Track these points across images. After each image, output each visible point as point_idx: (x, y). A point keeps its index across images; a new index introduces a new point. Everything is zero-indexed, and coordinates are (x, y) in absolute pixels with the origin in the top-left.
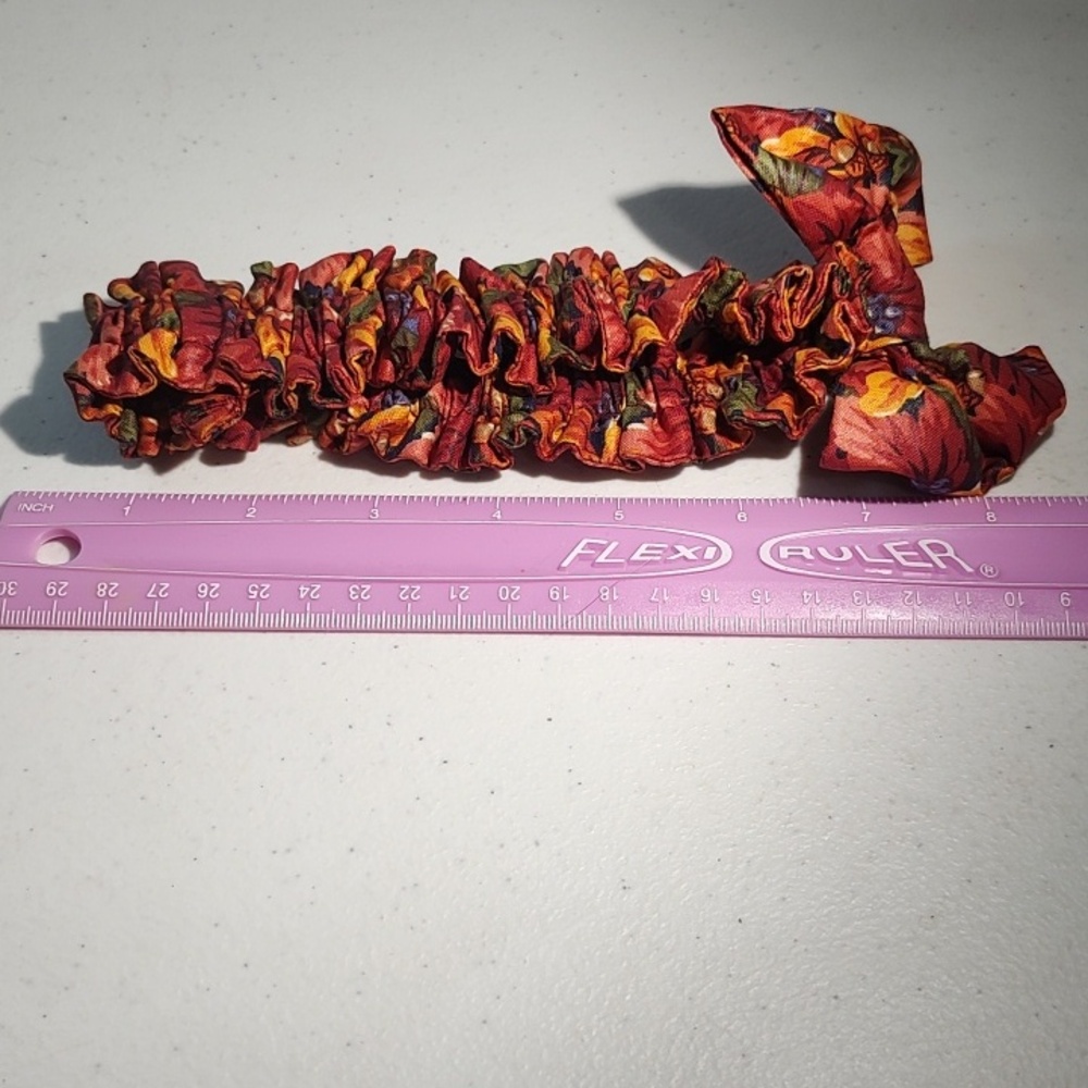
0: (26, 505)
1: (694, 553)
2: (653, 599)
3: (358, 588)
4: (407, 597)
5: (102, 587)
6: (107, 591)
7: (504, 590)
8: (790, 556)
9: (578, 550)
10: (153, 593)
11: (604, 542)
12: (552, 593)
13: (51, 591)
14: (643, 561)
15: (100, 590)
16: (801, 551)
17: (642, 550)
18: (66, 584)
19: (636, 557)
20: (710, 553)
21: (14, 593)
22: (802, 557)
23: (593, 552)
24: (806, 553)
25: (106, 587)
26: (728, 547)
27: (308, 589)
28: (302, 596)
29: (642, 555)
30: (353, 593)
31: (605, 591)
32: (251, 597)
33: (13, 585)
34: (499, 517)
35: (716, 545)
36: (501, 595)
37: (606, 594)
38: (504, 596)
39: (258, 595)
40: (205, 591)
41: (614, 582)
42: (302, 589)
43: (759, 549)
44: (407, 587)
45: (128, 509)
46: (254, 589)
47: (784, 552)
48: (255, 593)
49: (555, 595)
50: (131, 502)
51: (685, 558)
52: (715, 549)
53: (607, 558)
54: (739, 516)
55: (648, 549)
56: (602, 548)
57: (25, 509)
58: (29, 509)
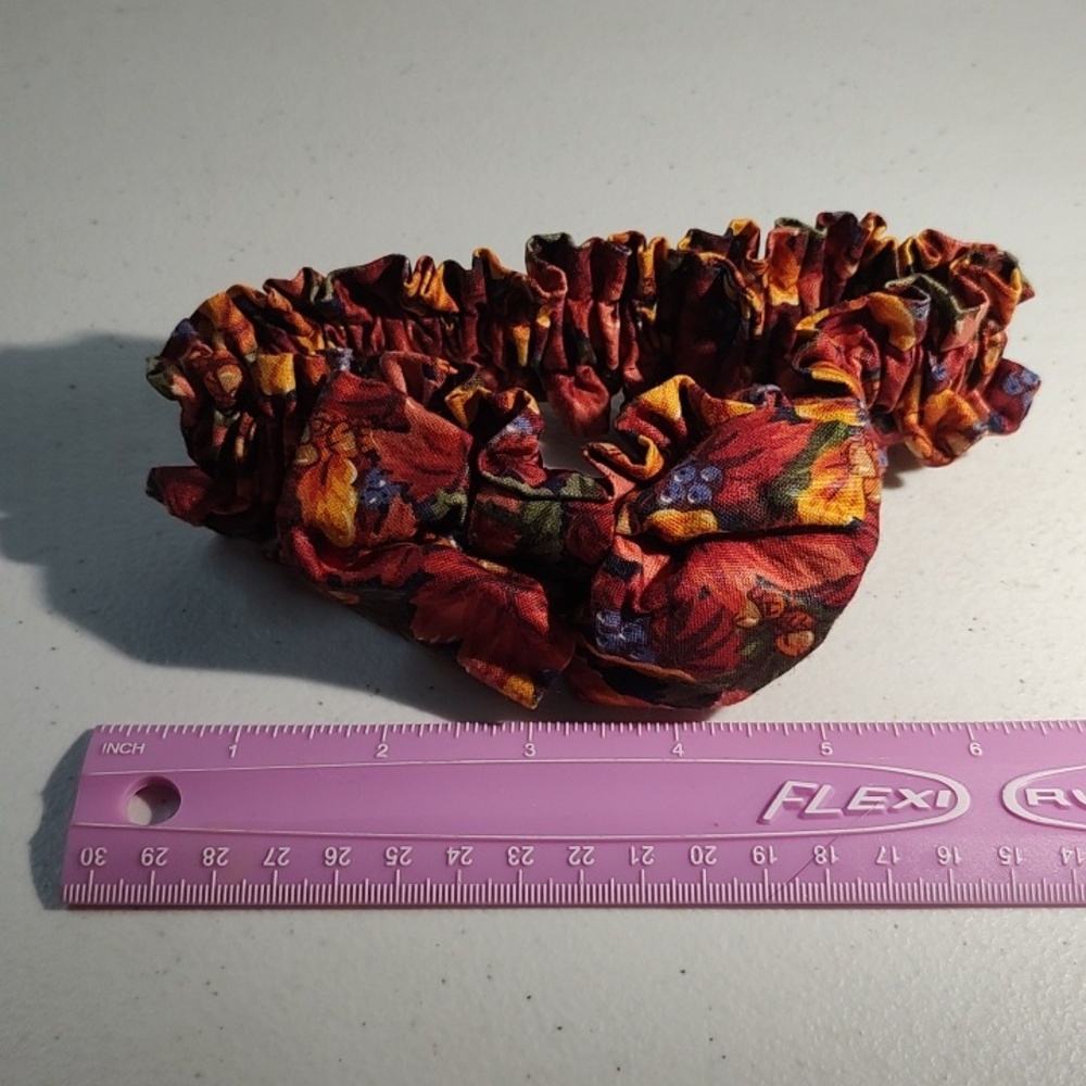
0: (111, 745)
1: (923, 799)
2: (879, 861)
3: (518, 850)
4: (578, 861)
5: (209, 853)
6: (215, 858)
7: (696, 851)
8: (1040, 801)
9: (783, 797)
10: (270, 861)
11: (814, 786)
12: (755, 853)
13: (147, 859)
14: (865, 811)
15: (207, 857)
16: (1053, 794)
17: (861, 796)
18: (165, 850)
19: (854, 806)
20: (944, 799)
21: (103, 863)
22: (1056, 804)
23: (800, 799)
24: (1061, 798)
25: (213, 854)
26: (964, 789)
27: (458, 853)
28: (451, 861)
29: (863, 803)
30: (512, 856)
31: (821, 851)
32: (389, 863)
33: (101, 853)
34: (681, 752)
35: (950, 789)
36: (693, 857)
37: (822, 855)
38: (697, 859)
39: (398, 861)
40: (335, 856)
41: (830, 839)
42: (450, 852)
43: (1003, 788)
44: (578, 849)
45: (234, 747)
46: (392, 853)
47: (1033, 799)
48: (395, 857)
49: (759, 858)
50: (237, 740)
51: (913, 806)
52: (949, 792)
53: (818, 808)
54: (972, 749)
55: (870, 794)
56: (811, 795)
57: (111, 751)
58: (116, 751)
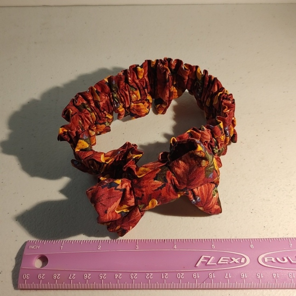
0: (31, 246)
1: (238, 260)
2: (226, 277)
3: (133, 274)
4: (148, 277)
5: (55, 275)
6: (57, 277)
7: (179, 275)
8: (268, 261)
9: (201, 260)
10: (70, 278)
11: (209, 257)
12: (194, 275)
13: (40, 277)
14: (223, 264)
15: (54, 277)
16: (271, 259)
17: (221, 260)
18: (44, 275)
19: (219, 262)
20: (243, 260)
21: (29, 278)
22: (272, 261)
23: (206, 261)
24: (273, 260)
25: (56, 275)
26: (248, 258)
27: (118, 275)
28: (116, 278)
29: (222, 261)
30: (131, 276)
31: (211, 275)
32: (100, 278)
33: (28, 275)
34: (176, 248)
35: (245, 257)
36: (178, 276)
37: (211, 276)
38: (179, 277)
39: (103, 278)
40: (87, 276)
41: (213, 272)
42: (116, 275)
43: (258, 257)
44: (148, 274)
45: (62, 247)
46: (101, 275)
47: (266, 260)
48: (102, 277)
49: (195, 276)
50: (63, 245)
51: (235, 262)
52: (244, 259)
53: (210, 263)
54: (251, 246)
55: (224, 259)
56: (209, 259)
57: (31, 248)
58: (32, 248)
